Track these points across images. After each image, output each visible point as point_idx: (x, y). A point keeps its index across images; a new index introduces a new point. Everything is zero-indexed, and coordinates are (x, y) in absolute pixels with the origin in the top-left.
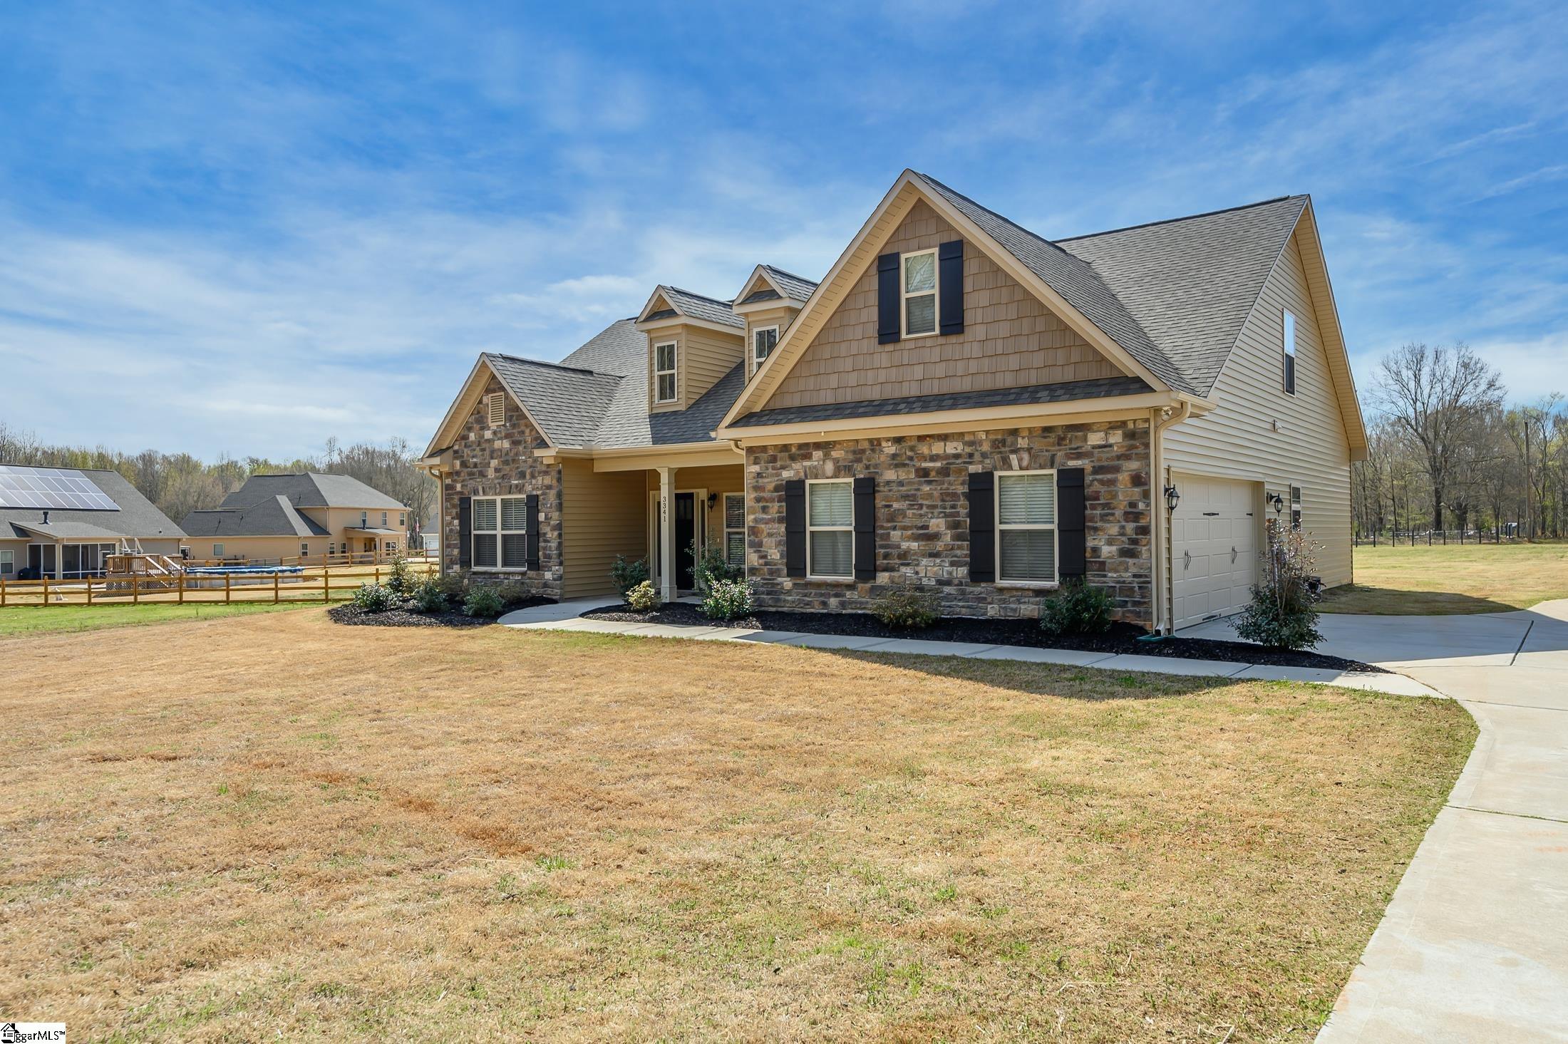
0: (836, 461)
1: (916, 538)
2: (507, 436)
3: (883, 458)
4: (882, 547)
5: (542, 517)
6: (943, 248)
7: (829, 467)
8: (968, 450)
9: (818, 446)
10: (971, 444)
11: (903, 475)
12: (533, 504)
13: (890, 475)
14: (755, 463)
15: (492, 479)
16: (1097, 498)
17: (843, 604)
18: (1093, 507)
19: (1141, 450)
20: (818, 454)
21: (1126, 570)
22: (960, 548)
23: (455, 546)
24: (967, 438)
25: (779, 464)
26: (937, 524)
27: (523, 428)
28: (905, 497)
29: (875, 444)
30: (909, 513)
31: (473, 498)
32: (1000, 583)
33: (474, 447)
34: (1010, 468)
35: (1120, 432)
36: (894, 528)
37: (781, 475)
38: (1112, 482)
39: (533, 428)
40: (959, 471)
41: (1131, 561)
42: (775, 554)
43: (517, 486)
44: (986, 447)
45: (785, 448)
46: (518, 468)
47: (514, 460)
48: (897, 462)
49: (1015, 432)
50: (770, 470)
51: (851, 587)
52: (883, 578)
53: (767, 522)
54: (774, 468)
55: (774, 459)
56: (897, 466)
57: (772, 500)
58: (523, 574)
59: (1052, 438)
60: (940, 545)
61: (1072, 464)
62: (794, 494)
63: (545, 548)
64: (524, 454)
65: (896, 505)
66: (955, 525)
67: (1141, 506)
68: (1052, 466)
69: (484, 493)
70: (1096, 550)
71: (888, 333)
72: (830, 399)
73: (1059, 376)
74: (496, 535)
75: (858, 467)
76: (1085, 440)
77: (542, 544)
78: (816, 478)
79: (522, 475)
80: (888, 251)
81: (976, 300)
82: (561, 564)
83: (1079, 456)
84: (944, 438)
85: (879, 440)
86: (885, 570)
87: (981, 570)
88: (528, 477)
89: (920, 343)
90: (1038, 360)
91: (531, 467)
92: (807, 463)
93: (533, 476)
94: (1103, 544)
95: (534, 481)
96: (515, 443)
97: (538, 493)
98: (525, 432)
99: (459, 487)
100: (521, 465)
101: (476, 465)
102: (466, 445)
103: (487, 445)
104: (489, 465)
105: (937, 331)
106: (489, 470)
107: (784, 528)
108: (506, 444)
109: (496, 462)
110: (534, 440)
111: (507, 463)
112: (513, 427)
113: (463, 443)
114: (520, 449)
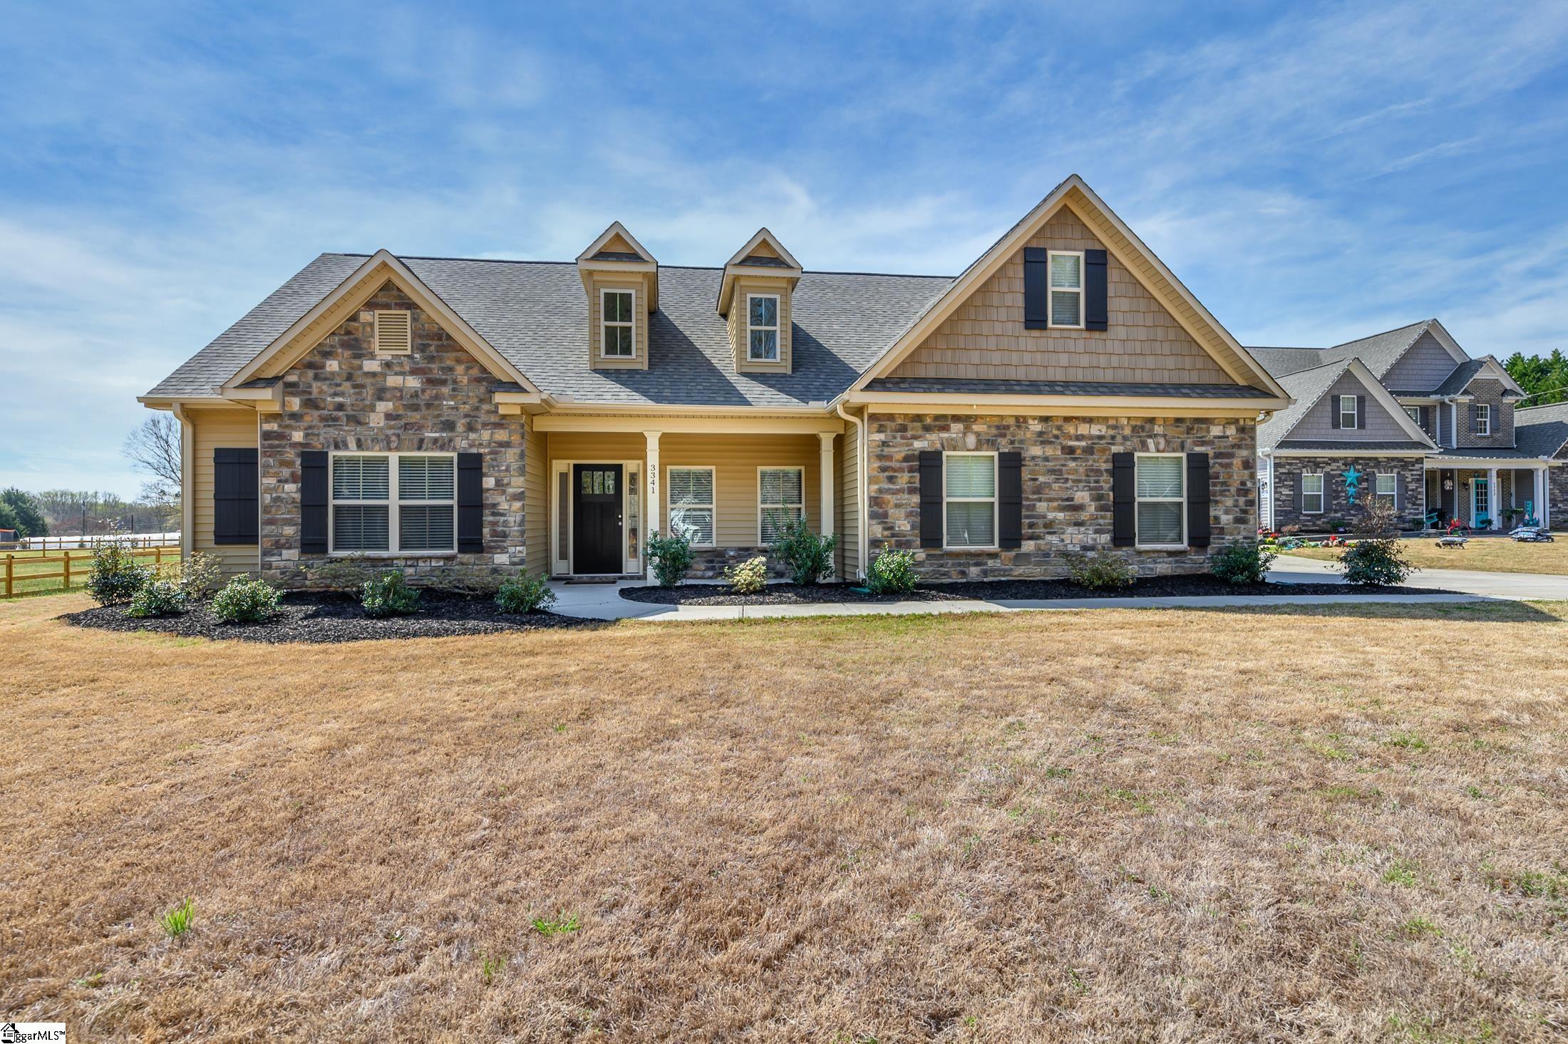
0: (978, 434)
1: (1062, 509)
2: (414, 372)
3: (1028, 435)
4: (1027, 517)
5: (489, 482)
6: (1088, 253)
7: (971, 440)
8: (1111, 432)
9: (956, 418)
10: (1115, 427)
11: (1049, 451)
12: (471, 466)
13: (1036, 451)
14: (879, 431)
15: (381, 429)
16: (1218, 478)
17: (985, 573)
18: (1215, 484)
19: (1249, 442)
20: (957, 428)
21: (1239, 533)
22: (1102, 517)
23: (289, 522)
24: (1111, 422)
25: (909, 434)
26: (1082, 496)
27: (449, 363)
28: (1052, 472)
29: (1021, 421)
30: (1056, 486)
31: (332, 454)
32: (1138, 546)
33: (338, 380)
34: (1148, 450)
35: (1233, 427)
36: (1040, 500)
37: (912, 444)
38: (1228, 466)
39: (473, 362)
40: (1103, 451)
41: (1242, 526)
42: (904, 526)
43: (435, 441)
44: (1127, 431)
45: (918, 418)
46: (439, 416)
47: (429, 406)
48: (1042, 438)
49: (1152, 420)
50: (899, 439)
51: (993, 556)
52: (1028, 546)
53: (895, 492)
54: (902, 437)
55: (903, 429)
56: (1043, 443)
57: (901, 470)
58: (448, 559)
59: (1183, 428)
60: (1084, 516)
61: (1198, 449)
62: (929, 465)
63: (495, 524)
64: (453, 397)
65: (1042, 479)
66: (1098, 498)
67: (1249, 484)
68: (1182, 451)
69: (360, 445)
70: (1217, 518)
71: (1035, 319)
72: (971, 374)
73: (1187, 378)
74: (386, 507)
75: (1003, 441)
76: (1208, 431)
77: (488, 518)
78: (955, 449)
79: (450, 426)
80: (1034, 245)
81: (1117, 305)
82: (523, 544)
83: (1203, 443)
84: (1090, 420)
85: (1025, 418)
86: (1031, 538)
87: (1122, 536)
88: (460, 428)
89: (1066, 334)
90: (1170, 363)
91: (466, 416)
92: (945, 435)
93: (470, 428)
94: (1222, 513)
95: (472, 436)
96: (431, 382)
97: (482, 451)
98: (460, 369)
99: (298, 436)
100: (446, 412)
101: (340, 407)
102: (316, 377)
103: (368, 381)
104: (372, 408)
105: (1082, 325)
106: (372, 415)
107: (916, 499)
108: (413, 383)
109: (390, 405)
110: (478, 380)
111: (415, 408)
112: (431, 359)
113: (311, 373)
114: (445, 390)
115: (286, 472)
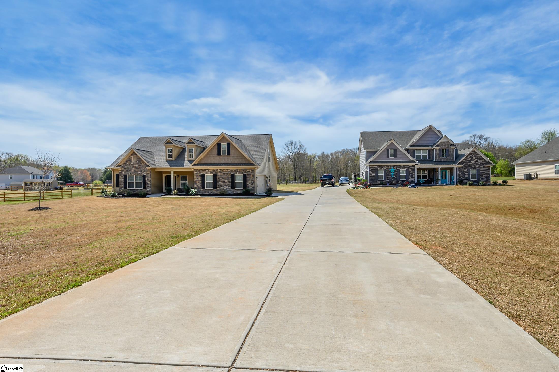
0: (210, 172)
1: (223, 183)
2: (137, 164)
3: (218, 172)
4: (218, 184)
5: (146, 179)
6: (227, 143)
7: (209, 173)
8: (231, 171)
9: (207, 169)
10: (231, 170)
11: (221, 174)
12: (144, 177)
13: (219, 174)
14: (196, 172)
16: (248, 178)
17: (211, 193)
18: (248, 179)
19: (253, 172)
20: (207, 171)
21: (252, 187)
22: (229, 184)
23: (123, 184)
24: (231, 169)
25: (200, 172)
26: (226, 181)
27: (141, 163)
28: (221, 177)
29: (217, 170)
30: (222, 179)
31: (127, 175)
32: (235, 189)
33: (128, 165)
34: (237, 174)
35: (251, 170)
36: (220, 182)
38: (250, 176)
39: (144, 162)
40: (230, 174)
41: (252, 186)
42: (199, 185)
43: (140, 173)
44: (233, 171)
45: (201, 169)
47: (139, 168)
48: (220, 172)
49: (237, 169)
50: (199, 173)
51: (213, 190)
52: (218, 189)
53: (198, 180)
55: (199, 171)
56: (220, 173)
57: (199, 177)
58: (141, 189)
59: (242, 170)
60: (227, 184)
61: (245, 173)
62: (203, 177)
63: (147, 185)
64: (142, 167)
65: (220, 178)
66: (229, 181)
67: (253, 179)
68: (242, 174)
70: (248, 184)
71: (219, 154)
72: (209, 163)
73: (243, 162)
74: (134, 182)
75: (214, 173)
76: (247, 170)
77: (146, 184)
78: (207, 174)
79: (141, 171)
80: (219, 143)
81: (232, 151)
82: (151, 188)
83: (246, 173)
84: (227, 169)
85: (217, 169)
86: (218, 187)
87: (233, 187)
88: (143, 171)
89: (224, 156)
90: (241, 160)
91: (143, 170)
92: (205, 172)
93: (144, 171)
94: (249, 184)
95: (144, 173)
96: (139, 165)
97: (146, 175)
98: (143, 163)
99: (123, 173)
100: (141, 169)
101: (128, 169)
102: (125, 165)
103: (131, 165)
104: (132, 169)
105: (226, 155)
106: (132, 170)
107: (201, 181)
108: (137, 165)
109: (134, 168)
110: (145, 165)
111: (137, 169)
112: (139, 162)
113: (125, 164)
114: (141, 166)
115: (122, 178)
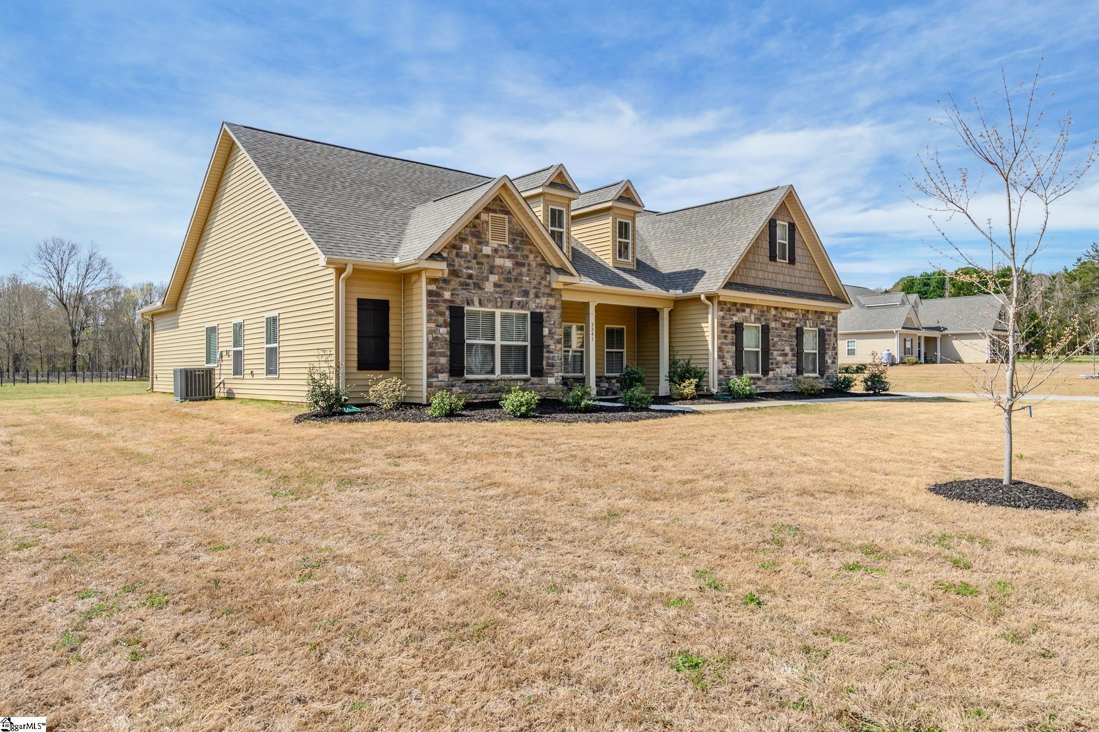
0: (755, 315)
1: (781, 355)
2: (509, 257)
3: (771, 316)
4: (770, 359)
5: (546, 331)
6: (789, 224)
7: (753, 317)
8: (796, 316)
9: (748, 305)
10: (797, 314)
11: (777, 325)
12: (537, 320)
13: (773, 324)
14: (721, 311)
15: (491, 293)
16: (827, 341)
17: (757, 388)
18: (826, 344)
19: (835, 324)
20: (748, 310)
21: (833, 368)
22: (793, 360)
23: (443, 355)
24: (796, 311)
25: (731, 313)
26: (787, 349)
27: (526, 253)
28: (778, 336)
29: (768, 308)
30: (779, 343)
31: (466, 308)
32: (804, 374)
33: (469, 258)
34: (807, 326)
35: (831, 316)
36: (775, 350)
37: (732, 319)
38: (830, 335)
39: (538, 253)
40: (794, 326)
41: (834, 365)
42: (730, 363)
43: (519, 303)
44: (801, 316)
45: (735, 304)
46: (520, 287)
47: (516, 280)
48: (775, 318)
49: (808, 311)
50: (728, 315)
51: (759, 379)
52: (771, 374)
53: (727, 344)
54: (730, 315)
55: (730, 310)
56: (775, 320)
57: (729, 332)
58: (526, 380)
59: (817, 316)
60: (788, 359)
61: (821, 327)
62: (739, 330)
63: (548, 358)
64: (528, 275)
65: (775, 339)
66: (792, 350)
67: (835, 345)
68: (817, 327)
69: (481, 304)
70: (826, 361)
71: (773, 258)
72: (752, 282)
73: (818, 291)
74: (493, 346)
75: (763, 319)
76: (824, 318)
77: (545, 355)
78: (747, 322)
79: (526, 293)
80: (773, 217)
81: (798, 252)
82: (561, 371)
83: (823, 324)
84: (790, 310)
85: (770, 307)
86: (772, 370)
87: (799, 369)
88: (532, 295)
89: (782, 265)
90: (813, 283)
91: (535, 288)
92: (744, 314)
93: (537, 296)
94: (828, 359)
95: (538, 301)
96: (518, 264)
97: (542, 311)
98: (532, 257)
99: (447, 295)
100: (525, 285)
101: (470, 277)
102: (457, 255)
103: (485, 260)
104: (487, 279)
105: (787, 261)
106: (487, 283)
107: (734, 348)
108: (508, 264)
109: (496, 277)
110: (541, 265)
111: (508, 280)
112: (517, 249)
113: (454, 252)
114: (524, 270)
115: (441, 319)
